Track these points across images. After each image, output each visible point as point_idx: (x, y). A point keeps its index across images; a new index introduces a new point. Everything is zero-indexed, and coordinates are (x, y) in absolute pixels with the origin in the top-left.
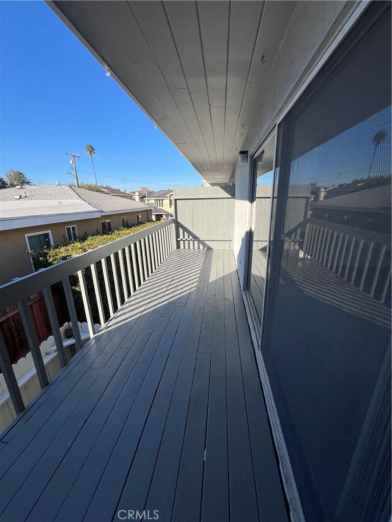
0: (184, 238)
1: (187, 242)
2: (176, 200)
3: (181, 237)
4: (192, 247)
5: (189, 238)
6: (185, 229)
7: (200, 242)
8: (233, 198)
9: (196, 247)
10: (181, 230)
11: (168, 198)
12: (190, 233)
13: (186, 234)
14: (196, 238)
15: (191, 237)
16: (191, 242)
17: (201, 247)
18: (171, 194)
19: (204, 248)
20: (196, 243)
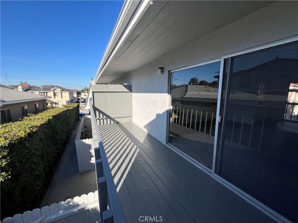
0: (100, 117)
1: (102, 121)
2: (93, 92)
3: (98, 117)
4: (105, 123)
5: (103, 117)
6: (100, 112)
7: (111, 119)
8: (130, 92)
9: (109, 123)
10: (97, 113)
11: (52, 91)
12: (104, 114)
13: (101, 115)
14: (108, 117)
15: (105, 117)
16: (105, 120)
17: (112, 122)
18: (55, 88)
19: (114, 123)
20: (109, 120)
